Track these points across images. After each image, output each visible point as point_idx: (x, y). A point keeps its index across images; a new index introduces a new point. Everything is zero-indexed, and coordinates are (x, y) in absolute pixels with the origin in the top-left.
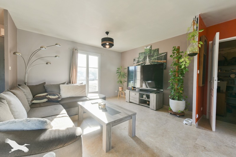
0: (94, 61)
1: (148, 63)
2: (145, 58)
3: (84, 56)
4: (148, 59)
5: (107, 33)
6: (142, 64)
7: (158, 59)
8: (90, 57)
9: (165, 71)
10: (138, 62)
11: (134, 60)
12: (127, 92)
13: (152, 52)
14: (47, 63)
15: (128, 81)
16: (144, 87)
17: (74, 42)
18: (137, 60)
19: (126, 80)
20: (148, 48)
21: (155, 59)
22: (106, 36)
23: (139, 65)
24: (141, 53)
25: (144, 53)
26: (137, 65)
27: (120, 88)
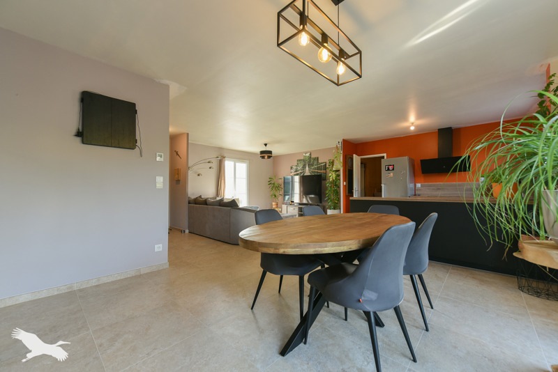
0: (242, 168)
1: (307, 173)
2: (304, 167)
3: (232, 163)
4: (307, 168)
5: (266, 145)
6: (301, 173)
7: (318, 168)
8: (237, 164)
9: (323, 182)
10: (296, 171)
11: (292, 168)
12: (284, 207)
13: (311, 161)
14: (199, 175)
15: (285, 195)
16: (305, 201)
17: (221, 149)
18: (294, 167)
19: (282, 192)
20: (308, 155)
21: (315, 169)
22: (264, 149)
23: (297, 175)
24: (300, 160)
25: (304, 160)
26: (295, 175)
27: (274, 203)
